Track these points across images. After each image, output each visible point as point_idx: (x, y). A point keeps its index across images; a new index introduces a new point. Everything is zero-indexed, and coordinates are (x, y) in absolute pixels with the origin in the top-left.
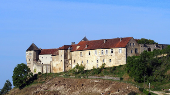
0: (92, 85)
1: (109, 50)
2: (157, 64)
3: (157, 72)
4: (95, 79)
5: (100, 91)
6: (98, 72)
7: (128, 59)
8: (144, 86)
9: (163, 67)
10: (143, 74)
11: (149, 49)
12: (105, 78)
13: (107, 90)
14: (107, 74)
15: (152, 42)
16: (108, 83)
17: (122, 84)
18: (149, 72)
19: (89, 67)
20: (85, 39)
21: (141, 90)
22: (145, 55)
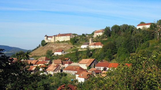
0: (61, 45)
1: (66, 36)
2: (78, 40)
3: (78, 42)
4: (62, 44)
5: (63, 47)
6: (63, 42)
7: (71, 39)
8: (74, 45)
9: (79, 41)
10: (74, 43)
11: (76, 36)
12: (65, 43)
13: (65, 46)
14: (65, 42)
15: (76, 34)
16: (66, 45)
17: (69, 45)
18: (76, 42)
19: (60, 41)
20: (59, 34)
21: (74, 46)
22: (75, 38)
